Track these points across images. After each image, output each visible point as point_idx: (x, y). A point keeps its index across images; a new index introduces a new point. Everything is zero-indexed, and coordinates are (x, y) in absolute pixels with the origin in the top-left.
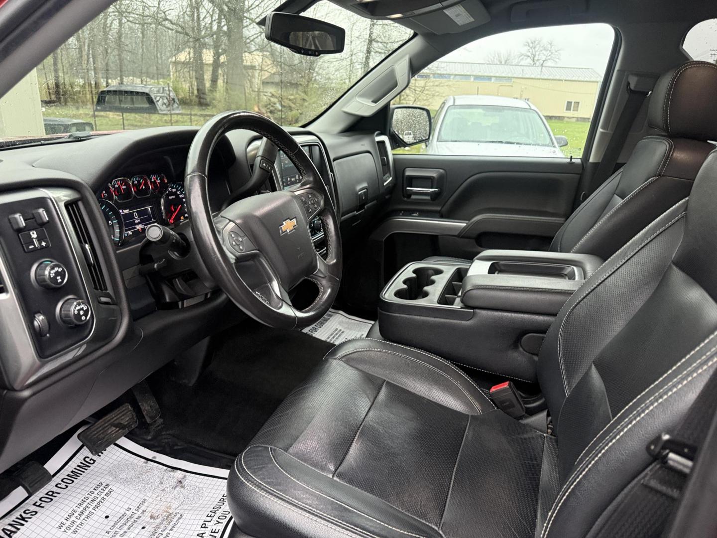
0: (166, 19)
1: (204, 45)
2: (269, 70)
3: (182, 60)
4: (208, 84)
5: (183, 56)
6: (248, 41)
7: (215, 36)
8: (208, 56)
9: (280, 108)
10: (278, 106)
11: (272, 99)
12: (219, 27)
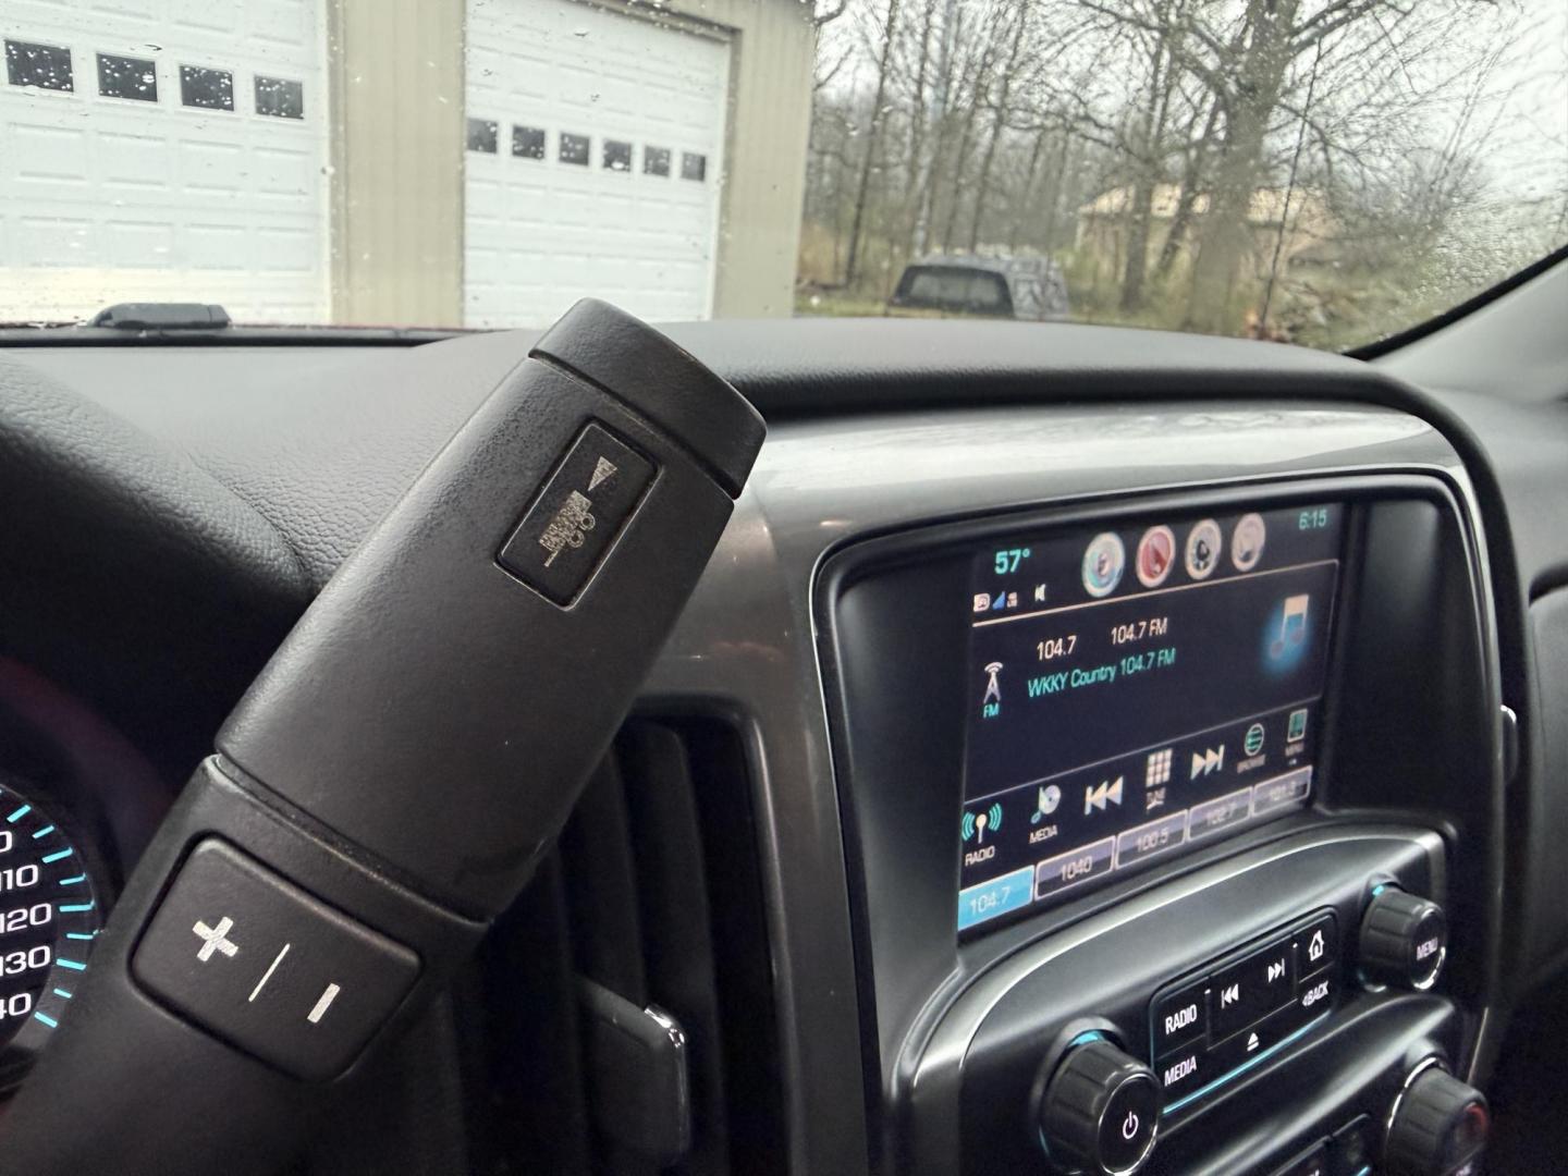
0: (1087, 118)
1: (1161, 176)
2: (1314, 231)
3: (1106, 210)
4: (1152, 261)
5: (1110, 202)
6: (1274, 162)
7: (1193, 153)
8: (1166, 201)
9: (1321, 319)
10: (1318, 316)
11: (1307, 299)
12: (1209, 130)
